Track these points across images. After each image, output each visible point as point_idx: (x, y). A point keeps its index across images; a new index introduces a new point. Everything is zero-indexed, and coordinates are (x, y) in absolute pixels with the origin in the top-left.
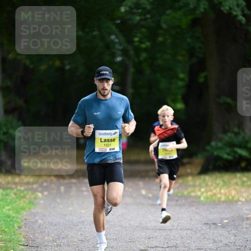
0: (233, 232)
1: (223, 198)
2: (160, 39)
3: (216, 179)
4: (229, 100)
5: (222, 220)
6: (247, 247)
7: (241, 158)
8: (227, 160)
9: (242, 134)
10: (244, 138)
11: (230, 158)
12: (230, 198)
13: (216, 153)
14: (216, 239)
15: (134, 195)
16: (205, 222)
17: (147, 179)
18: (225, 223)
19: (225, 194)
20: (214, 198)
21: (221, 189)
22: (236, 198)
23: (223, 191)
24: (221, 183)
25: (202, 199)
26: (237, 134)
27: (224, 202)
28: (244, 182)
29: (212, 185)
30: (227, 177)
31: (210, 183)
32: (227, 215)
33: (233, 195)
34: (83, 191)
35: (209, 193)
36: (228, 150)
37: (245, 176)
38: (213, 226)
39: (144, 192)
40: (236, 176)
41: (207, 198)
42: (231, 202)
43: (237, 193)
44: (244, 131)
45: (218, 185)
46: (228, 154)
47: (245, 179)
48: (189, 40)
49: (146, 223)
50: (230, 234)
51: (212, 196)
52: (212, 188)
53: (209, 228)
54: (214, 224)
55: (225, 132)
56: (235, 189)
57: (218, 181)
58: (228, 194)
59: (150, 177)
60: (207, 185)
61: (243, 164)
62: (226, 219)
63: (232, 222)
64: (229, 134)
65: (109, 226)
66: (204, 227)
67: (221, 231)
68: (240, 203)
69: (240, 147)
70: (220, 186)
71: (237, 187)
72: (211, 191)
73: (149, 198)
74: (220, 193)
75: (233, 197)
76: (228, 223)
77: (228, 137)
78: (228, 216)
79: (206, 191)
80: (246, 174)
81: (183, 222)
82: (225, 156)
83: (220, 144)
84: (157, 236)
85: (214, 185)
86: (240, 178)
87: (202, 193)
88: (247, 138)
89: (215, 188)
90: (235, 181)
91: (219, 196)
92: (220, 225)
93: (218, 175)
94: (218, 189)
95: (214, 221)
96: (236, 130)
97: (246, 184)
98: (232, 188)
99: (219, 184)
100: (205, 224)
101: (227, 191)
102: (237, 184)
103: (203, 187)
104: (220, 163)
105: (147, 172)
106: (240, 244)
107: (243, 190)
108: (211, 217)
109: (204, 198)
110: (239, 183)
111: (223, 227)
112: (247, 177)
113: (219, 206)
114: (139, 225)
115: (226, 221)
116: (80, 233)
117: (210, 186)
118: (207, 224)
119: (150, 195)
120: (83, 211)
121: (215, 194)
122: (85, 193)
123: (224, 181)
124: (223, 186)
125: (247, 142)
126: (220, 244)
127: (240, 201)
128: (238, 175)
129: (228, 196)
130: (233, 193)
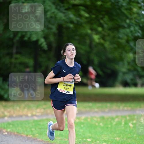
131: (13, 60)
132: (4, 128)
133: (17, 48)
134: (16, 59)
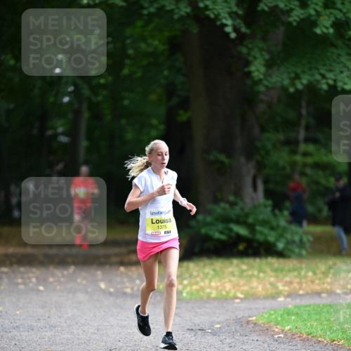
0: (228, 341)
1: (213, 295)
3: (204, 266)
5: (212, 324)
7: (239, 238)
8: (219, 241)
9: (241, 204)
10: (242, 209)
11: (223, 237)
12: (224, 293)
13: (203, 231)
15: (89, 290)
16: (188, 327)
17: (107, 267)
18: (217, 328)
19: (217, 288)
20: (201, 293)
21: (210, 281)
22: (231, 294)
23: (213, 284)
24: (212, 272)
25: (185, 295)
26: (233, 204)
27: (214, 299)
28: (243, 271)
29: (198, 276)
30: (219, 264)
31: (195, 273)
32: (219, 317)
33: (227, 289)
34: (18, 284)
35: (195, 287)
36: (221, 226)
37: (244, 263)
38: (200, 332)
39: (103, 286)
40: (232, 263)
41: (191, 293)
42: (224, 299)
43: (234, 288)
44: (242, 200)
45: (206, 275)
46: (221, 233)
47: (244, 267)
48: (166, 73)
49: (106, 329)
50: (223, 344)
51: (198, 291)
52: (198, 279)
53: (195, 335)
54: (201, 330)
55: (216, 201)
56: (230, 281)
57: (207, 270)
58: (220, 288)
59: (111, 264)
60: (191, 276)
61: (241, 247)
62: (219, 323)
63: (227, 328)
64: (223, 205)
65: (55, 332)
66: (187, 335)
67: (211, 339)
68: (237, 301)
69: (238, 222)
70: (210, 276)
71: (233, 279)
72: (197, 283)
73: (111, 294)
74: (210, 287)
75: (228, 292)
76: (220, 328)
77: (221, 208)
78: (221, 318)
79: (191, 284)
80: (246, 260)
81: (158, 327)
82: (217, 235)
83: (209, 219)
84: (122, 347)
85: (202, 275)
86: (237, 265)
87: (185, 287)
88: (247, 210)
89: (203, 280)
90: (230, 269)
91: (208, 290)
92: (210, 331)
93: (206, 261)
94: (207, 281)
95: (201, 326)
96: (232, 198)
97: (245, 274)
98: (227, 280)
99: (208, 274)
100: (189, 329)
101: (219, 284)
102: (233, 274)
103: (186, 279)
104: (209, 245)
105: (107, 257)
107: (242, 282)
108: (197, 320)
109: (187, 293)
110: (237, 273)
111: (214, 334)
112: (247, 264)
113: (207, 305)
114: (96, 332)
115: (218, 326)
116: (13, 343)
117: (196, 277)
118: (192, 330)
119: (112, 290)
120: (18, 312)
121: (202, 289)
122: (21, 287)
123: (214, 270)
124: (214, 276)
125: (247, 215)
127: (237, 298)
128: (235, 261)
129: (221, 290)
130: (228, 286)
131: (298, 158)
132: (277, 323)
133: (307, 128)
134: (305, 154)
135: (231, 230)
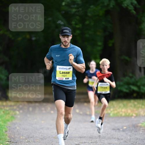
0: (129, 134)
1: (123, 114)
2: (87, 22)
3: (119, 103)
4: (127, 58)
5: (122, 128)
6: (137, 142)
7: (134, 91)
8: (126, 93)
9: (134, 77)
10: (135, 79)
11: (127, 91)
12: (128, 114)
13: (119, 88)
14: (119, 138)
16: (113, 128)
17: (79, 103)
18: (125, 129)
19: (124, 112)
20: (118, 114)
21: (122, 109)
22: (131, 114)
24: (122, 106)
25: (111, 115)
26: (131, 77)
27: (124, 117)
28: (135, 105)
30: (125, 102)
32: (125, 124)
34: (42, 110)
35: (116, 112)
36: (126, 87)
38: (117, 130)
39: (77, 111)
41: (114, 114)
42: (128, 117)
43: (132, 111)
45: (120, 107)
46: (126, 89)
47: (136, 103)
48: (103, 23)
50: (127, 135)
53: (115, 132)
54: (118, 129)
55: (124, 76)
56: (130, 109)
57: (120, 105)
60: (114, 107)
61: (135, 95)
62: (125, 126)
63: (128, 128)
66: (112, 131)
67: (122, 133)
68: (133, 117)
69: (134, 84)
71: (132, 108)
72: (116, 110)
74: (122, 111)
77: (126, 79)
79: (114, 110)
80: (137, 100)
83: (121, 83)
84: (86, 136)
85: (118, 106)
86: (133, 103)
87: (111, 111)
88: (137, 80)
90: (130, 104)
91: (121, 113)
93: (120, 101)
94: (120, 109)
95: (118, 127)
96: (131, 75)
101: (125, 110)
102: (131, 106)
103: (111, 108)
104: (121, 94)
105: (79, 99)
106: (133, 141)
107: (135, 109)
108: (116, 125)
110: (133, 106)
111: (124, 131)
113: (121, 119)
116: (41, 135)
117: (116, 107)
119: (81, 113)
120: (43, 122)
121: (119, 112)
122: (44, 112)
123: (124, 105)
125: (137, 82)
126: (122, 141)
128: (132, 101)
130: (129, 111)
135: (130, 88)
